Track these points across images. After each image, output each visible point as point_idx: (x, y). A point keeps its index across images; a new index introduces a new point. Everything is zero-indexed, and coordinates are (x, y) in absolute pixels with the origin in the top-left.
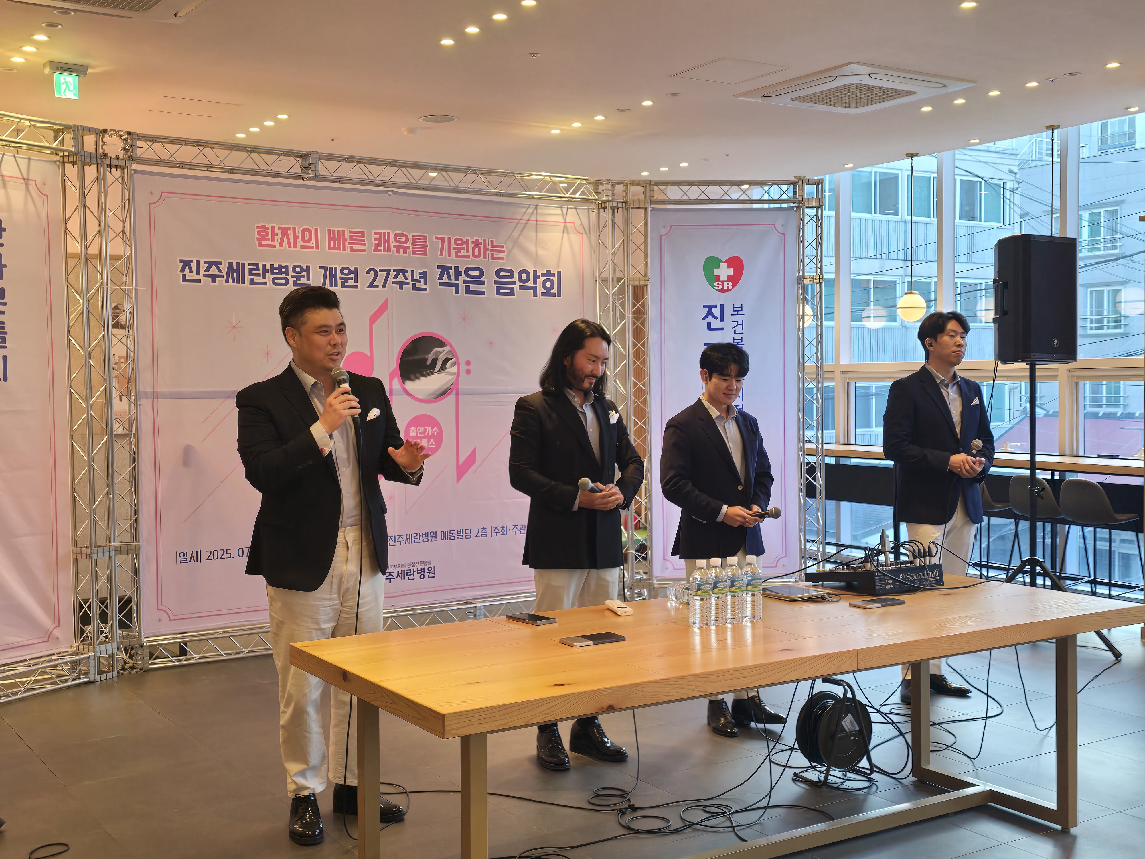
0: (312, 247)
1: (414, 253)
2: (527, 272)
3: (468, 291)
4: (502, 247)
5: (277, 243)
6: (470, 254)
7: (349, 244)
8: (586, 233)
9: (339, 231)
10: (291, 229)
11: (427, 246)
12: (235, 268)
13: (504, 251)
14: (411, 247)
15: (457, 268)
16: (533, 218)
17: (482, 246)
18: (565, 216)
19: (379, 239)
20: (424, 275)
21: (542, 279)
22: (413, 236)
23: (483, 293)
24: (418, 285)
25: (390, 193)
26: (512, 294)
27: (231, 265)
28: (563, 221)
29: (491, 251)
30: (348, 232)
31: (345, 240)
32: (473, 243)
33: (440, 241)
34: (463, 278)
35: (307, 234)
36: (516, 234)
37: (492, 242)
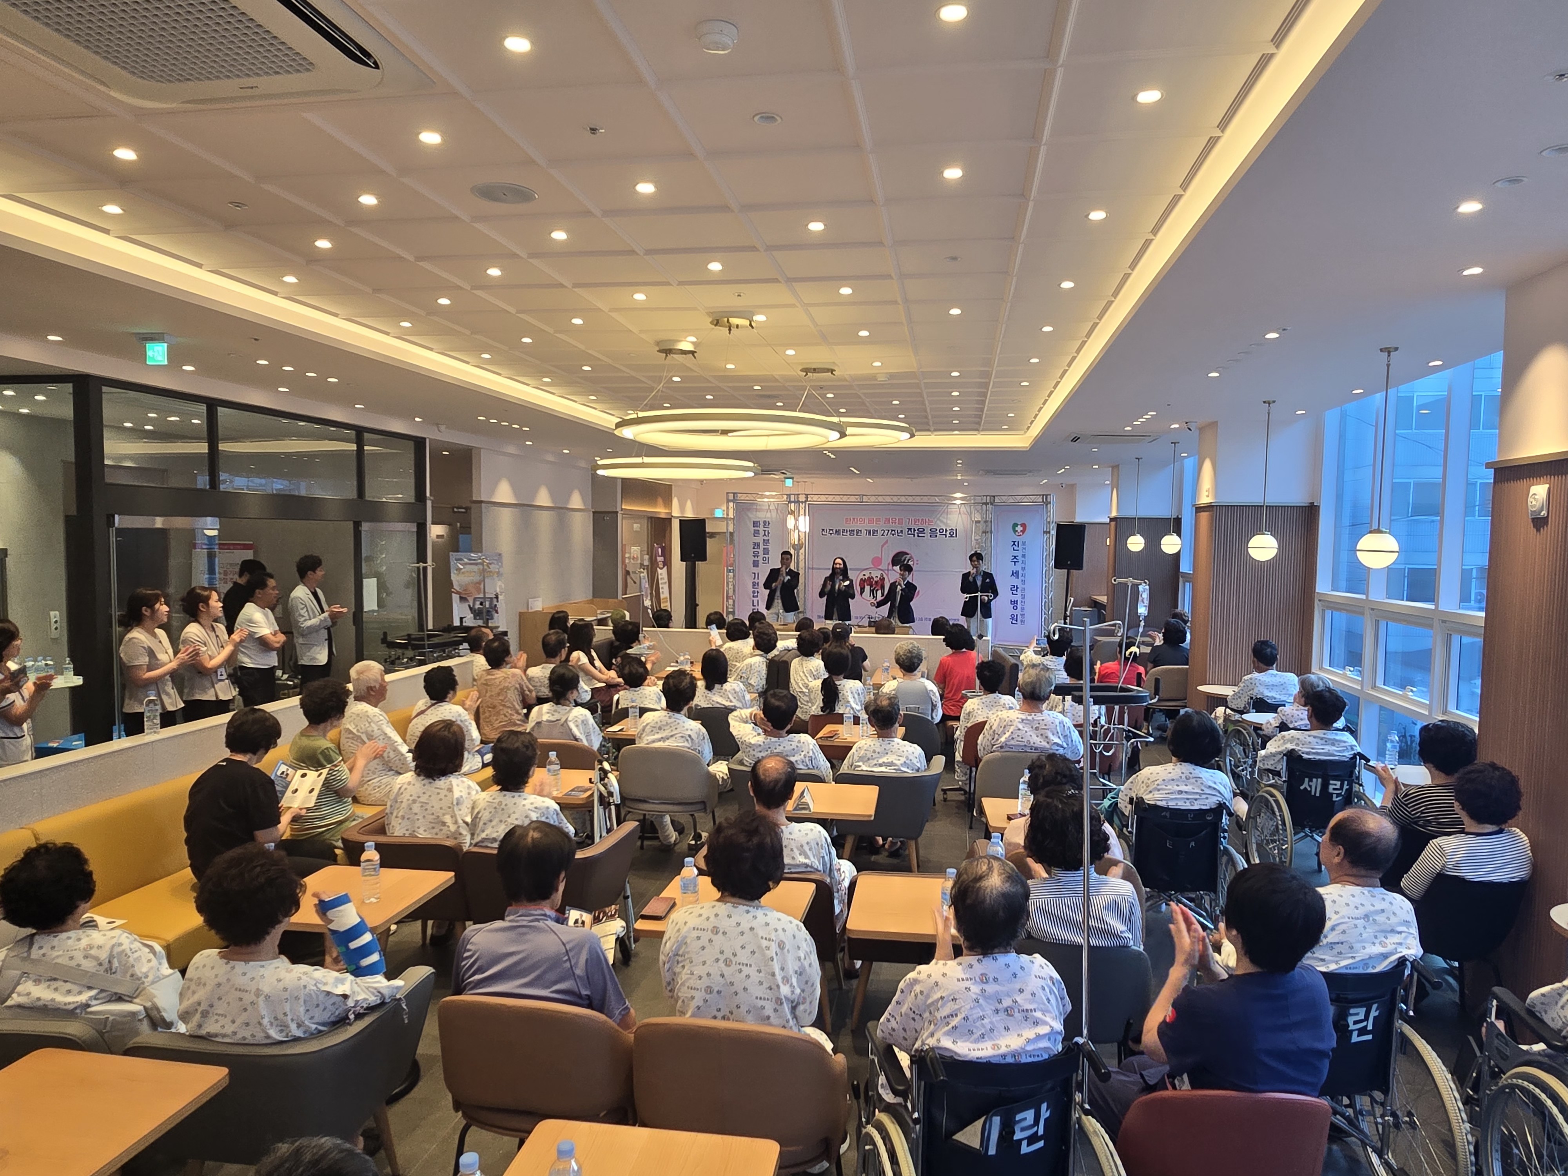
2: (942, 529)
3: (918, 536)
6: (920, 523)
8: (969, 514)
11: (903, 521)
13: (933, 522)
14: (898, 522)
15: (914, 529)
16: (947, 510)
17: (924, 521)
19: (886, 520)
21: (949, 532)
23: (924, 537)
24: (899, 535)
28: (958, 510)
29: (928, 522)
32: (921, 519)
33: (909, 519)
34: (917, 532)
36: (938, 516)
37: (929, 519)
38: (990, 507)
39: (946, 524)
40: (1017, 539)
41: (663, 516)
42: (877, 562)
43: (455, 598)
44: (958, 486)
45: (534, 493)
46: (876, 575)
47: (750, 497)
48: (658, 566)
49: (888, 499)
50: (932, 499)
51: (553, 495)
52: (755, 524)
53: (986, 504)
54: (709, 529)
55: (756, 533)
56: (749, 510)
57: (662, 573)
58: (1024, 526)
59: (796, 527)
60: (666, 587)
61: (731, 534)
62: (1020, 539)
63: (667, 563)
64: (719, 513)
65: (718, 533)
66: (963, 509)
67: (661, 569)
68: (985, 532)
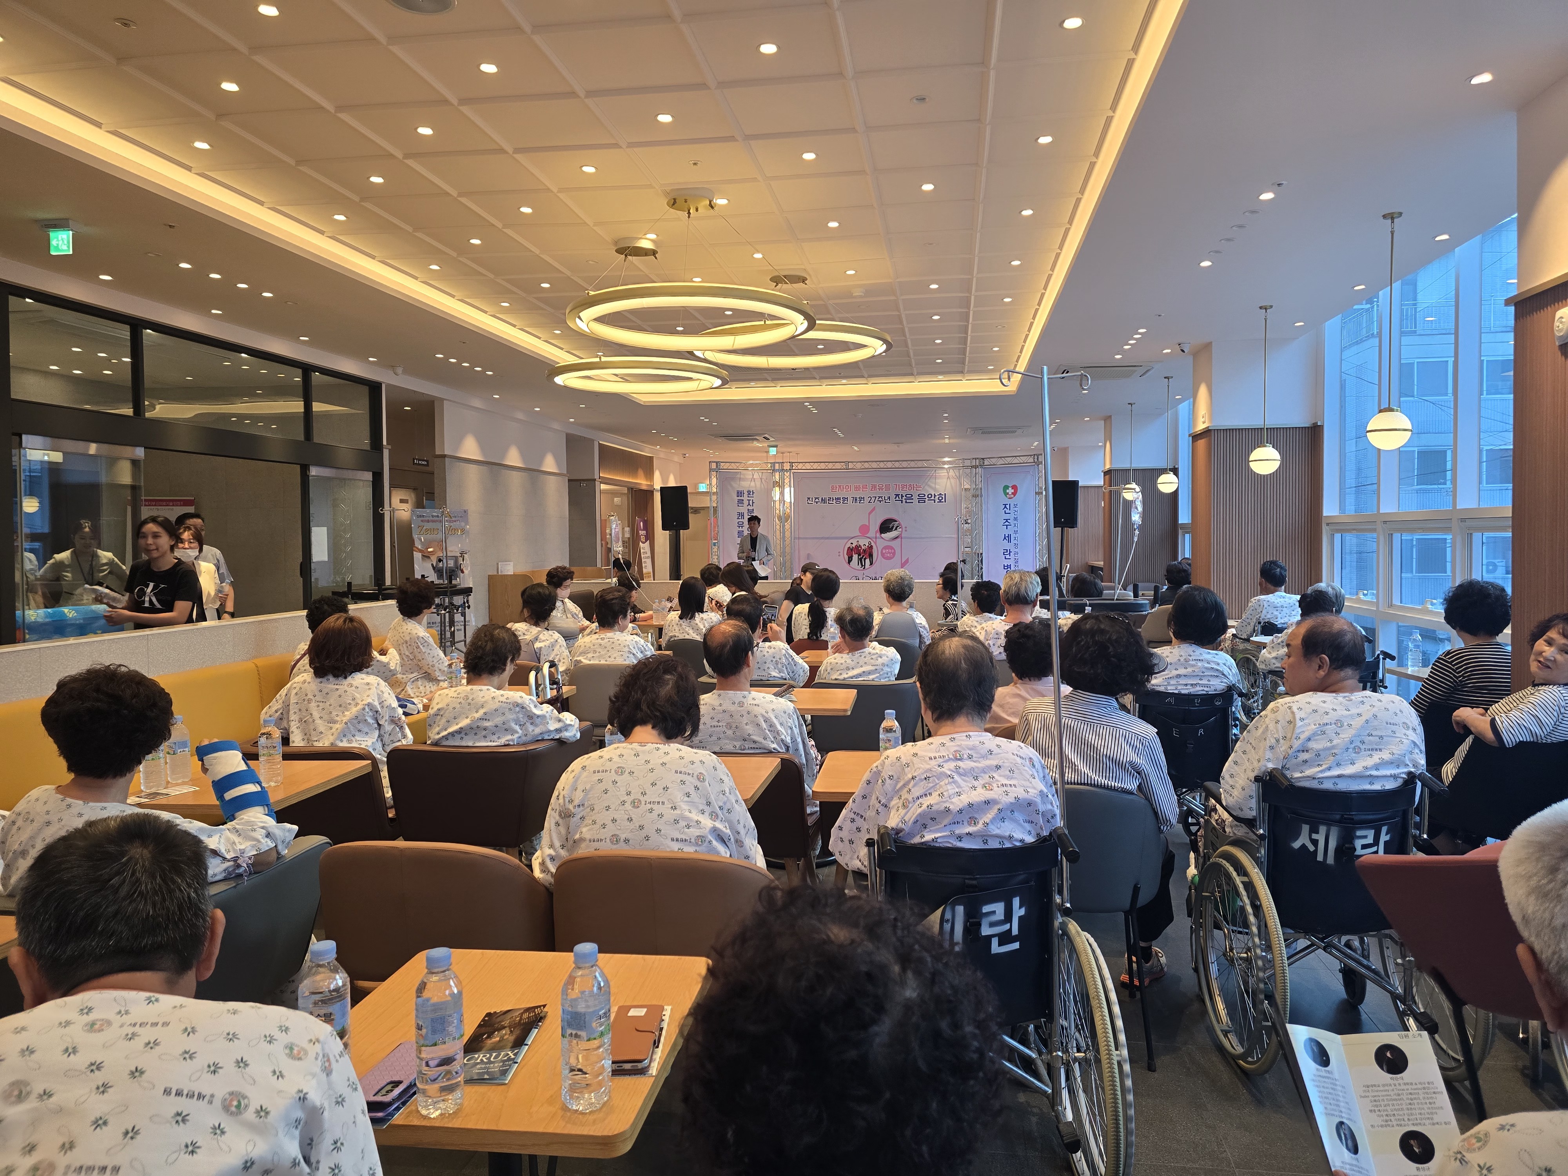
0: (849, 491)
1: (886, 490)
2: (931, 495)
3: (907, 502)
6: (908, 489)
7: (862, 489)
8: (958, 478)
11: (890, 488)
13: (921, 488)
14: (884, 488)
15: (902, 495)
16: (935, 475)
17: (912, 486)
18: (949, 473)
19: (873, 487)
20: (889, 498)
21: (938, 496)
22: (885, 485)
23: (912, 503)
24: (886, 501)
26: (925, 502)
28: (947, 475)
29: (916, 488)
30: (862, 485)
31: (860, 487)
32: (909, 485)
33: (895, 486)
34: (904, 498)
36: (926, 481)
37: (917, 484)
38: (979, 470)
39: (935, 489)
40: (1008, 501)
41: (644, 488)
42: (864, 530)
43: (417, 556)
44: (947, 451)
45: (504, 452)
46: (864, 543)
47: (733, 466)
48: (639, 539)
49: (874, 465)
50: (920, 464)
51: (523, 455)
52: (740, 494)
53: (976, 467)
54: (692, 503)
55: (741, 502)
56: (733, 479)
57: (645, 547)
58: (1015, 487)
59: (782, 500)
60: (649, 561)
61: (715, 509)
62: (1012, 502)
63: (650, 537)
64: (703, 488)
65: (703, 508)
66: (951, 473)
67: (644, 543)
68: (975, 496)
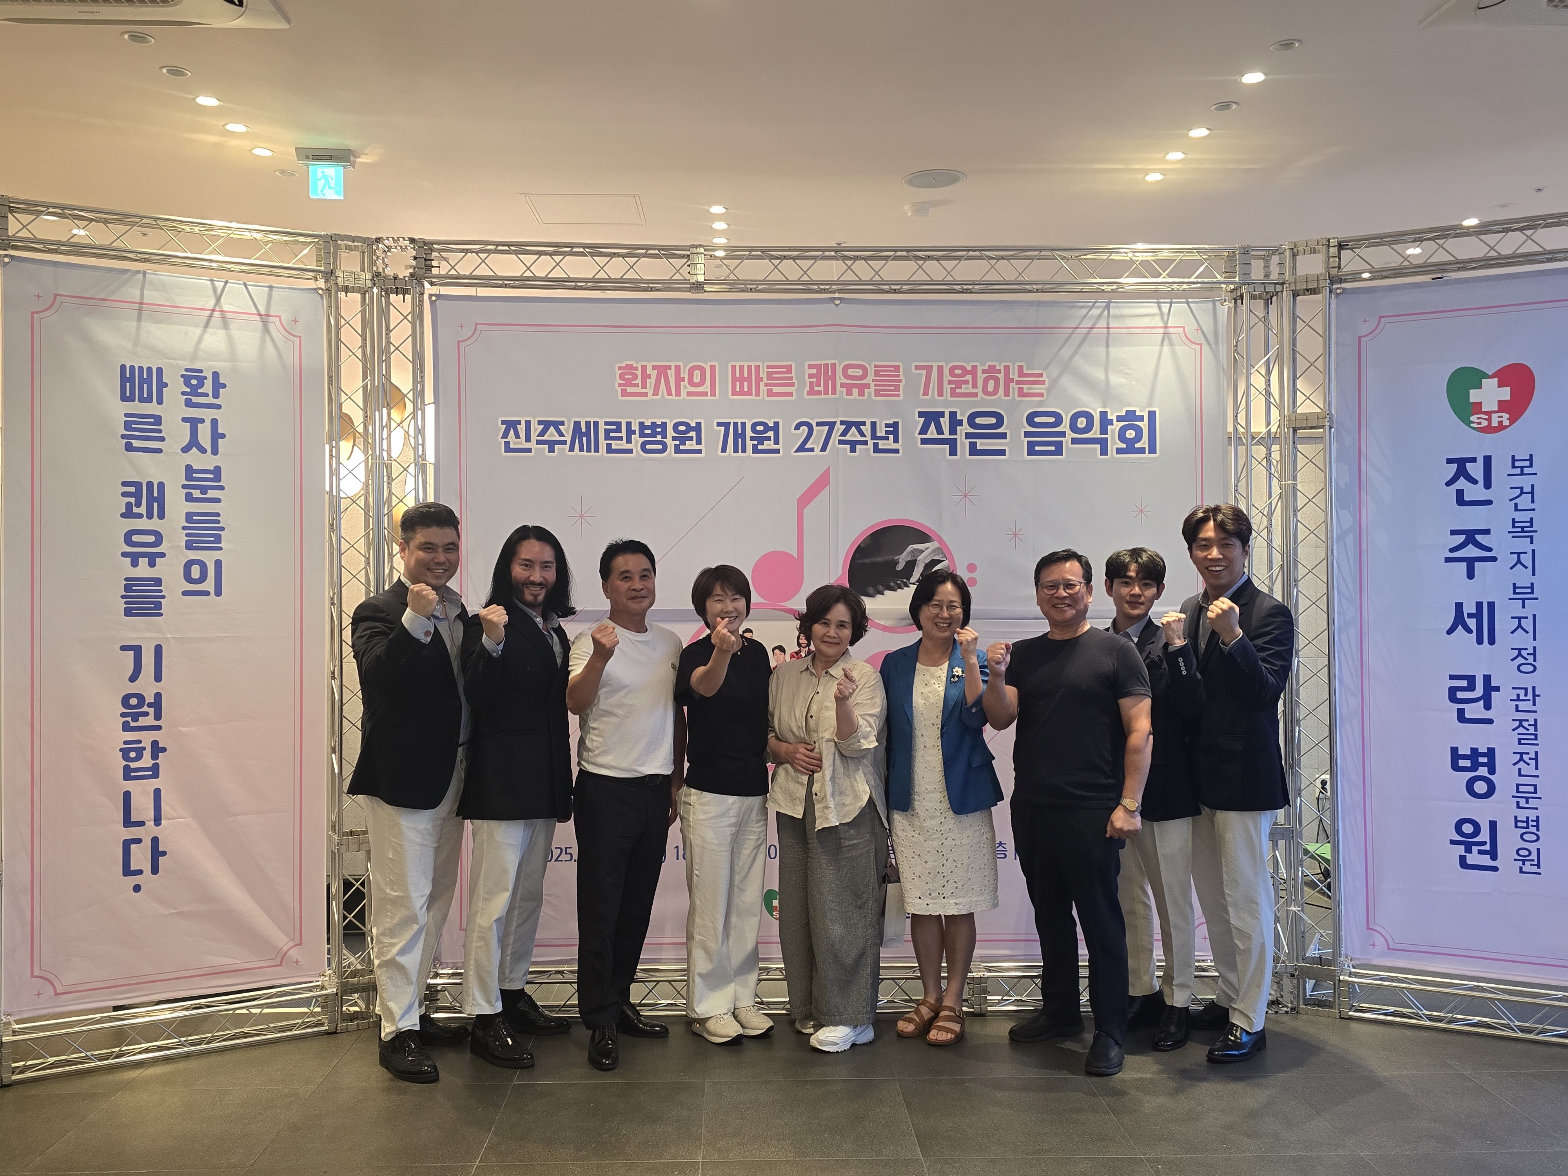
0: (705, 394)
1: (877, 394)
2: (1089, 417)
3: (973, 451)
4: (1041, 375)
5: (650, 390)
6: (979, 390)
7: (766, 385)
8: (1209, 344)
9: (749, 367)
10: (673, 368)
11: (901, 381)
12: (584, 430)
13: (1043, 383)
14: (872, 384)
15: (953, 415)
16: (1102, 323)
17: (1001, 376)
18: (1165, 318)
19: (817, 376)
20: (893, 429)
21: (1117, 426)
22: (876, 366)
23: (1002, 452)
24: (882, 445)
25: (837, 302)
26: (1058, 451)
27: (577, 424)
28: (1161, 324)
29: (1018, 383)
30: (765, 367)
31: (759, 379)
32: (984, 371)
33: (924, 372)
34: (965, 429)
35: (697, 373)
36: (1067, 352)
37: (1020, 368)
39: (1105, 392)
66: (1176, 314)
